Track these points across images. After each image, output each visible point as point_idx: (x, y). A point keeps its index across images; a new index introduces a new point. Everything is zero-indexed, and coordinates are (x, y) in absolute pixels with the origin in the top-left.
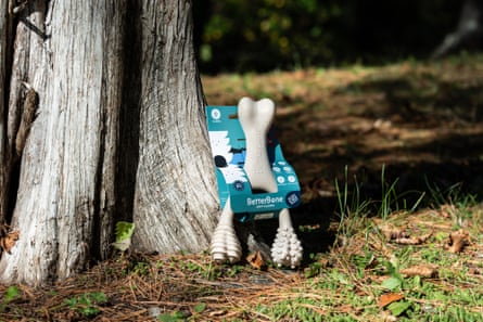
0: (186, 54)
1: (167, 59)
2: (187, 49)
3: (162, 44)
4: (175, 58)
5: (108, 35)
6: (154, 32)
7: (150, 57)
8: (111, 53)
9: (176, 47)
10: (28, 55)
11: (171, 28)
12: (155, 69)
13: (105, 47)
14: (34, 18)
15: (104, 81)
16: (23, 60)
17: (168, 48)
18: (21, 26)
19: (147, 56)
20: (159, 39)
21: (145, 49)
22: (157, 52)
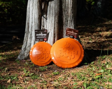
0: (72, 23)
1: (68, 24)
2: (72, 22)
3: (68, 21)
4: (70, 24)
5: (55, 19)
6: (66, 19)
7: (65, 23)
8: (56, 23)
9: (70, 22)
10: (44, 22)
11: (69, 18)
12: (66, 26)
13: (55, 21)
14: (45, 16)
15: (54, 28)
16: (43, 23)
17: (69, 22)
18: (42, 17)
19: (64, 23)
20: (67, 20)
21: (64, 22)
22: (66, 22)
